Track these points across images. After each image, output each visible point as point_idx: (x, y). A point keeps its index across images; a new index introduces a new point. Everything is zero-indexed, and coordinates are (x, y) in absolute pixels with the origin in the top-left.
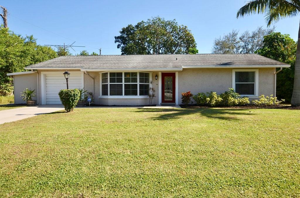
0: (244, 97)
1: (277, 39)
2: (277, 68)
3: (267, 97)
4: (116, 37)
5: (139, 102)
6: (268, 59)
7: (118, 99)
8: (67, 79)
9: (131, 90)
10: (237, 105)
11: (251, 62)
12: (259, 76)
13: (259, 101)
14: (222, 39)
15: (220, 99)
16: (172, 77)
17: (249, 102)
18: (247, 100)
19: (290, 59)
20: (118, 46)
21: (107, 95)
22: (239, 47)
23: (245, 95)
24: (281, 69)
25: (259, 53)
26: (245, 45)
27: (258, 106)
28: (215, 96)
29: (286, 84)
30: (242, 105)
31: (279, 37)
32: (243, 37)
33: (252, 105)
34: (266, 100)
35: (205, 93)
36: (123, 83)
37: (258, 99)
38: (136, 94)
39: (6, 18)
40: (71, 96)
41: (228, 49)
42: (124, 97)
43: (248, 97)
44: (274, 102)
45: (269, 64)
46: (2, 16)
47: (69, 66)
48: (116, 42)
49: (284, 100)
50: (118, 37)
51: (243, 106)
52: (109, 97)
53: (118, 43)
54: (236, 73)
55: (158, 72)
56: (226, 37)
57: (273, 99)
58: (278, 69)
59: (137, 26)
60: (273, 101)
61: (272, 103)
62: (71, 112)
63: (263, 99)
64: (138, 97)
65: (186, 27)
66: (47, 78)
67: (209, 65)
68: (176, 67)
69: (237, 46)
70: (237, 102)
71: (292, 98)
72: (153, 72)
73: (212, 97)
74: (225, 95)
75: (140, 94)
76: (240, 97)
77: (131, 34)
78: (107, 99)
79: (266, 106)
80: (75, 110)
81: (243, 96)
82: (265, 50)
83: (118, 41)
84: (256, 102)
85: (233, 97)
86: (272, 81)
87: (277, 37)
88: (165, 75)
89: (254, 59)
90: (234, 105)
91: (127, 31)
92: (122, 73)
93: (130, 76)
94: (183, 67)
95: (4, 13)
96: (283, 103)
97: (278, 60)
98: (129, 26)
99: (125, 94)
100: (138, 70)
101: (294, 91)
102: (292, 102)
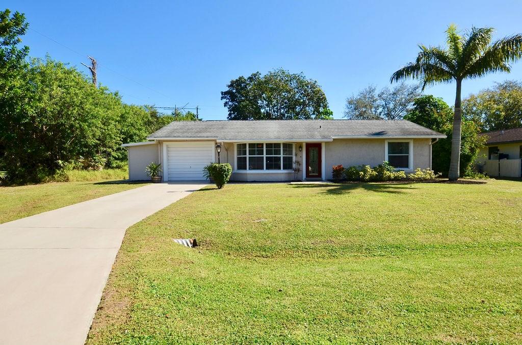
0: (399, 171)
1: (429, 102)
2: (432, 139)
3: (424, 170)
4: (222, 93)
5: (283, 178)
6: (422, 127)
7: (258, 174)
8: (219, 153)
9: (273, 164)
10: (393, 180)
11: (404, 131)
12: (414, 147)
13: (416, 175)
14: (356, 96)
15: (375, 173)
16: (317, 149)
17: (405, 176)
18: (403, 174)
19: (445, 127)
20: (226, 104)
21: (246, 169)
22: (378, 106)
23: (400, 169)
24: (438, 140)
25: (409, 119)
26: (386, 104)
27: (413, 180)
28: (369, 170)
29: (440, 155)
30: (397, 179)
31: (431, 100)
32: (383, 93)
33: (408, 180)
34: (422, 173)
35: (357, 166)
36: (265, 156)
37: (414, 172)
38: (279, 168)
39: (95, 72)
40: (225, 171)
41: (364, 109)
42: (265, 171)
43: (403, 171)
44: (430, 176)
45: (424, 134)
46: (91, 69)
47: (199, 136)
48: (222, 98)
49: (441, 174)
50: (226, 93)
51: (399, 180)
52: (248, 171)
53: (225, 100)
54: (389, 143)
55: (302, 143)
56: (361, 94)
57: (430, 173)
58: (434, 140)
59: (250, 78)
60: (430, 174)
61: (428, 177)
62: (222, 189)
63: (419, 173)
64: (282, 171)
65: (316, 82)
66: (170, 149)
67: (360, 135)
68: (324, 137)
69: (375, 104)
70: (392, 176)
71: (450, 171)
72: (297, 143)
73: (365, 171)
74: (380, 169)
75: (284, 169)
76: (395, 171)
77: (242, 89)
78: (246, 174)
79: (422, 180)
80: (227, 186)
81: (398, 169)
82: (416, 115)
83: (225, 98)
84: (412, 176)
85: (388, 170)
86: (427, 154)
87: (429, 100)
88: (310, 146)
89: (407, 127)
90: (389, 179)
91: (238, 84)
92: (263, 144)
93: (273, 147)
94: (333, 138)
95: (94, 66)
96: (440, 177)
97: (432, 129)
98: (240, 78)
99: (267, 168)
100: (281, 141)
101: (451, 164)
102: (449, 175)
